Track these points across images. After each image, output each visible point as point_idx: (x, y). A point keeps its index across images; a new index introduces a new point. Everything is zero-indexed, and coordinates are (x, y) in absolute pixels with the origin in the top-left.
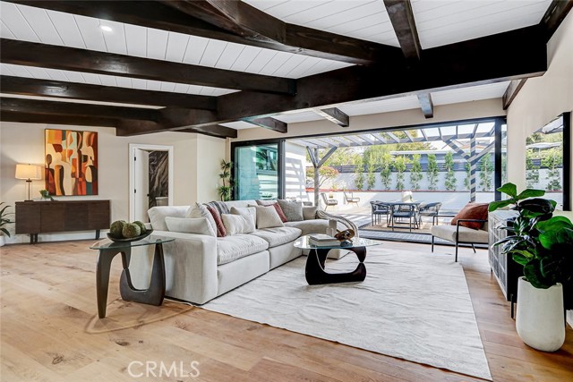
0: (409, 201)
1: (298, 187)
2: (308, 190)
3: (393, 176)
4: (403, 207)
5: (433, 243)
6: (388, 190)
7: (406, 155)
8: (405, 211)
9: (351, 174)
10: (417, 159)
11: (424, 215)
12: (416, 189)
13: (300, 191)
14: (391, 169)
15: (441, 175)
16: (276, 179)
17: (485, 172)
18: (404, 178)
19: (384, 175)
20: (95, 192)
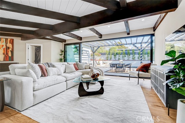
0: (122, 63)
1: (88, 59)
2: (91, 60)
3: (117, 56)
4: (120, 65)
5: (130, 77)
6: (116, 60)
7: (121, 50)
8: (120, 66)
9: (105, 56)
10: (124, 51)
11: (126, 67)
12: (124, 60)
13: (89, 60)
14: (117, 54)
15: (131, 56)
16: (78, 56)
17: (144, 55)
18: (120, 56)
19: (114, 56)
20: (13, 60)
